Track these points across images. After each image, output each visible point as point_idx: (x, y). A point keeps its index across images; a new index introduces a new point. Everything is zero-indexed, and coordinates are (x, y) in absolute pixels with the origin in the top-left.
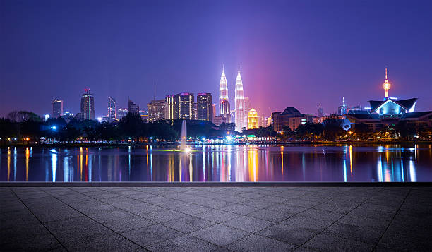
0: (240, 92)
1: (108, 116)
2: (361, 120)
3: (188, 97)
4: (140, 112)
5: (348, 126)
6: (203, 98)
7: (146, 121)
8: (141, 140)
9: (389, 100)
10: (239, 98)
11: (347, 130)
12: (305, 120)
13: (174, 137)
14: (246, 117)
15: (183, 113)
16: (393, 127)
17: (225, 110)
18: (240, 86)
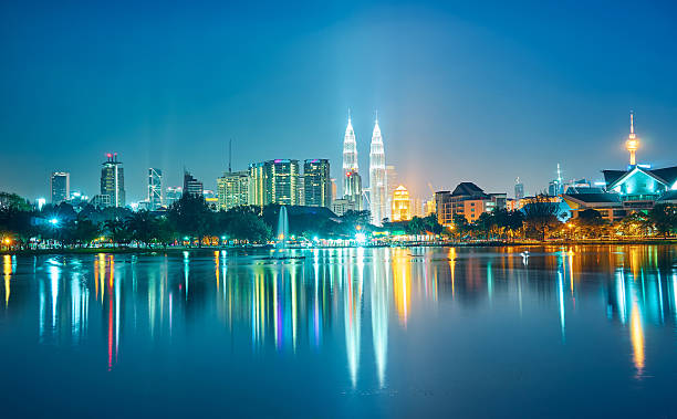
0: (379, 157)
1: (148, 200)
2: (588, 205)
3: (288, 165)
4: (205, 192)
5: (566, 215)
6: (315, 168)
7: (214, 209)
8: (206, 242)
9: (637, 170)
10: (376, 167)
11: (564, 221)
12: (492, 204)
13: (264, 235)
14: (389, 200)
15: (279, 194)
16: (644, 215)
17: (353, 188)
18: (378, 147)
